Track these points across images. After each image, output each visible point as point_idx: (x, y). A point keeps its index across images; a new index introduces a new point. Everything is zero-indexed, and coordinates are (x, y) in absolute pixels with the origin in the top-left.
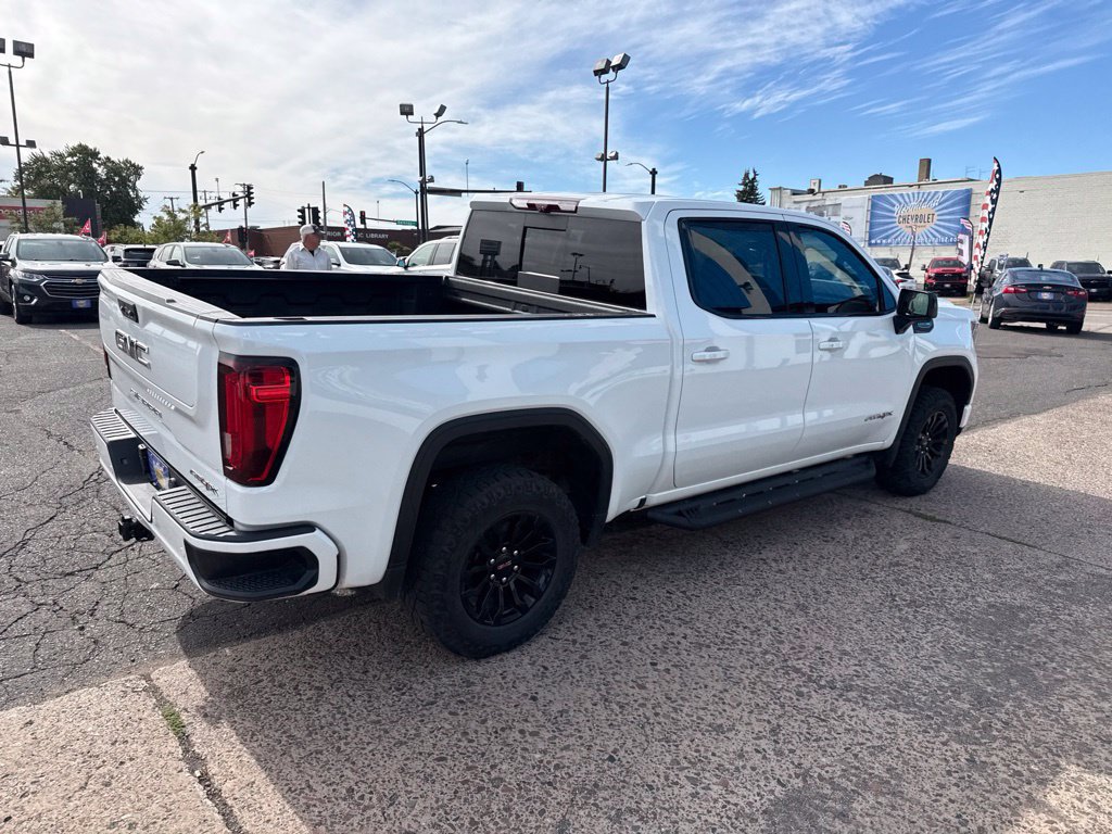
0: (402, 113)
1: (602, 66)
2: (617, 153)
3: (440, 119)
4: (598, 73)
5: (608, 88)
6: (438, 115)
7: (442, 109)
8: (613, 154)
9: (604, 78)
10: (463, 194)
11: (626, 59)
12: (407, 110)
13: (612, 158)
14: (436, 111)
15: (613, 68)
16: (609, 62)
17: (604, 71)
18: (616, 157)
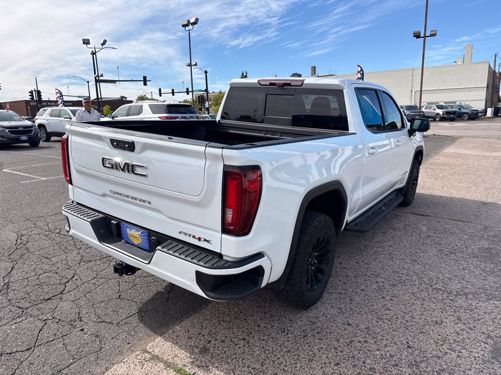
0: (84, 43)
1: (186, 23)
2: (196, 63)
3: (104, 46)
4: (183, 26)
5: (189, 33)
6: (103, 44)
7: (105, 42)
8: (195, 63)
9: (187, 28)
10: (117, 82)
11: (197, 20)
12: (86, 42)
13: (194, 65)
14: (102, 42)
15: (191, 24)
16: (189, 21)
17: (187, 25)
18: (196, 65)
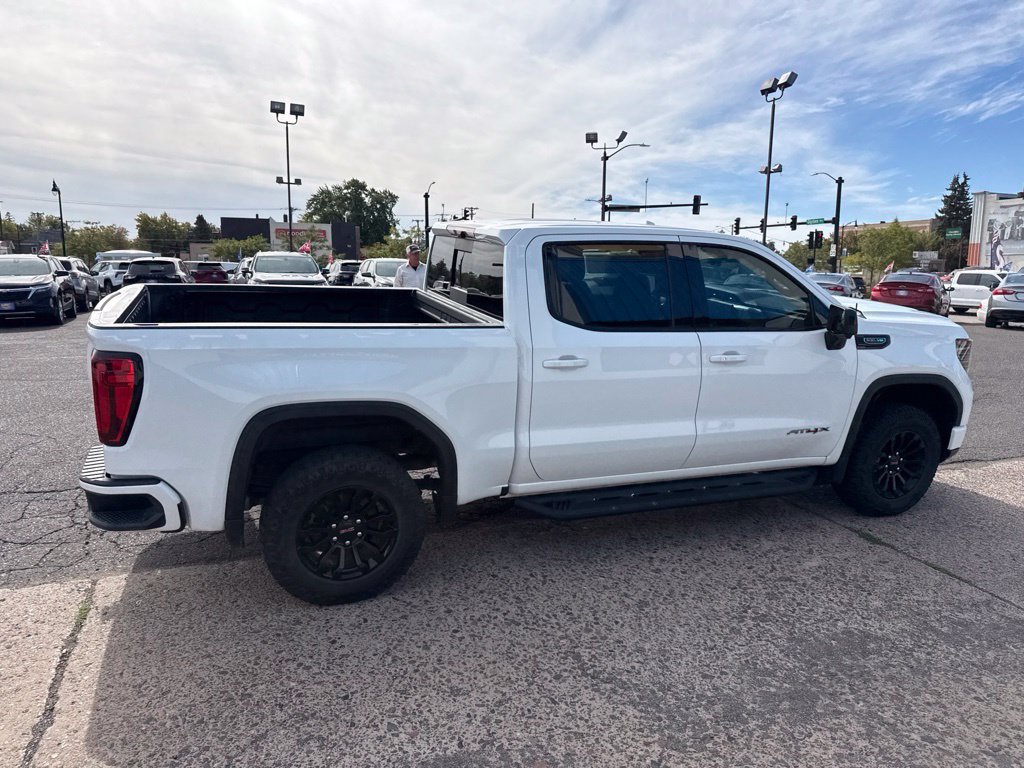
0: (587, 142)
1: (768, 85)
2: (780, 166)
3: (622, 144)
4: (765, 92)
5: (774, 106)
6: (619, 141)
7: (624, 135)
8: (776, 167)
9: (771, 96)
10: (641, 210)
11: (793, 77)
12: (592, 138)
13: (776, 171)
14: (618, 137)
15: (780, 86)
16: (776, 81)
17: (771, 90)
18: (779, 170)
